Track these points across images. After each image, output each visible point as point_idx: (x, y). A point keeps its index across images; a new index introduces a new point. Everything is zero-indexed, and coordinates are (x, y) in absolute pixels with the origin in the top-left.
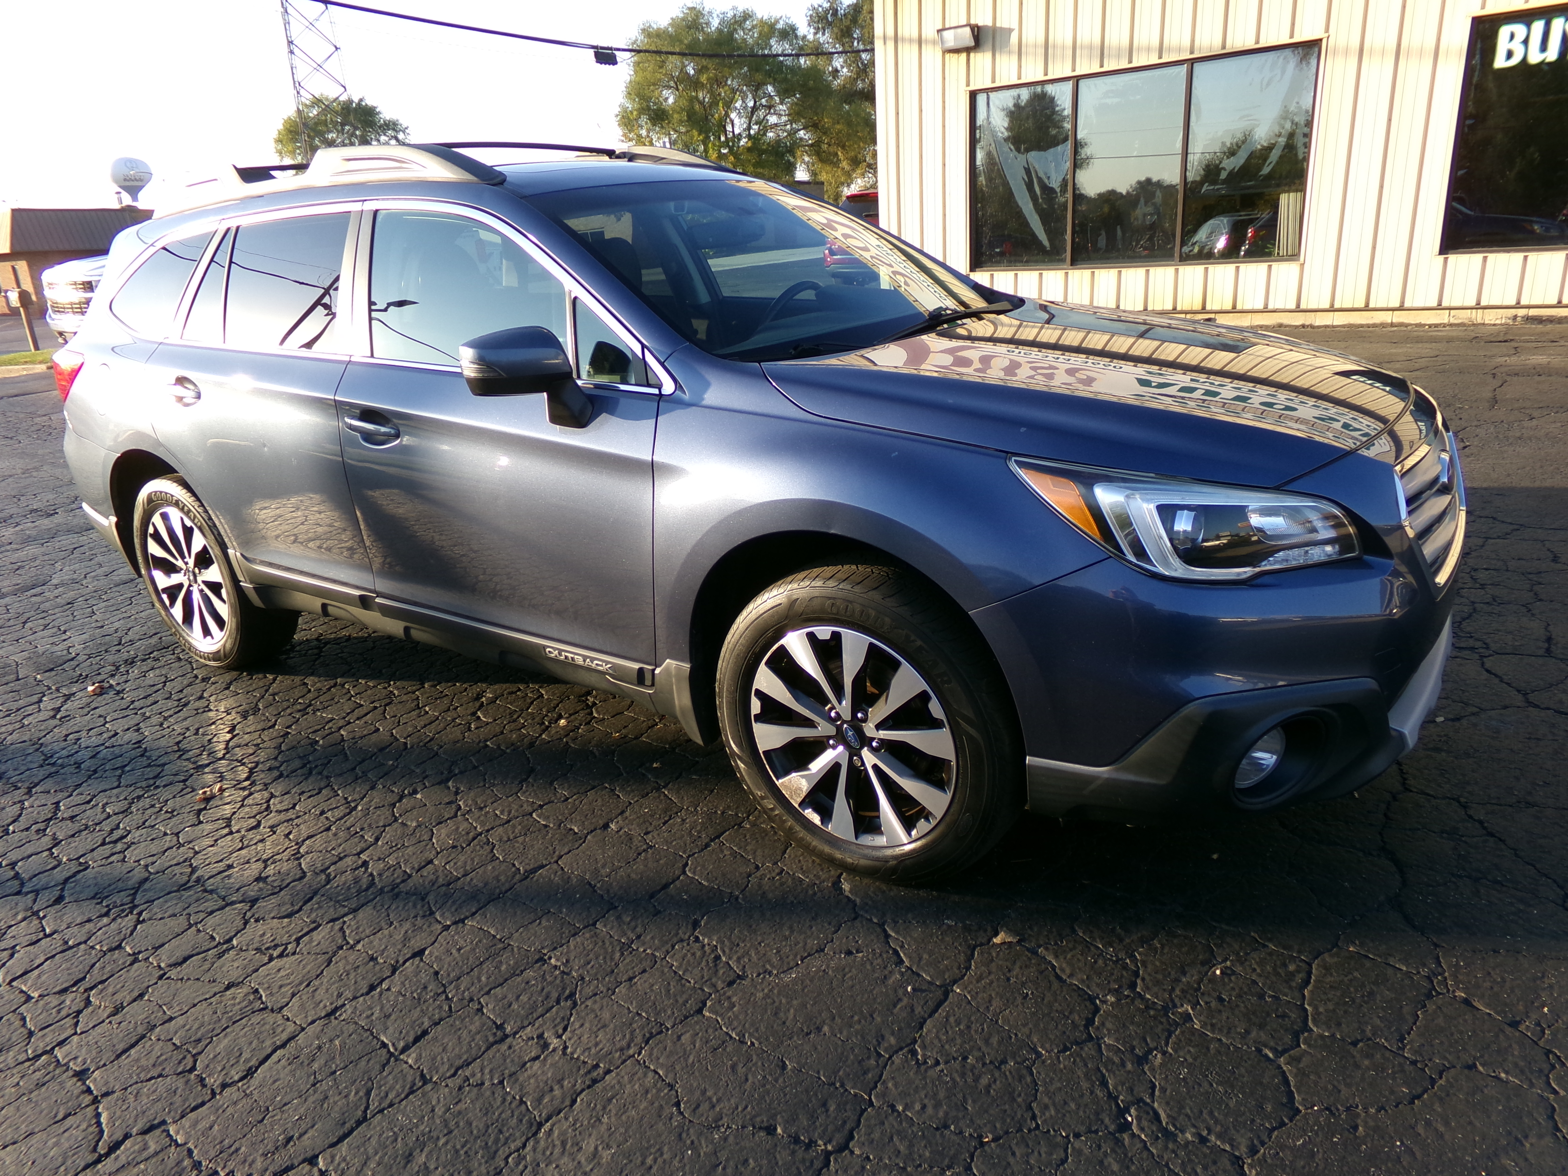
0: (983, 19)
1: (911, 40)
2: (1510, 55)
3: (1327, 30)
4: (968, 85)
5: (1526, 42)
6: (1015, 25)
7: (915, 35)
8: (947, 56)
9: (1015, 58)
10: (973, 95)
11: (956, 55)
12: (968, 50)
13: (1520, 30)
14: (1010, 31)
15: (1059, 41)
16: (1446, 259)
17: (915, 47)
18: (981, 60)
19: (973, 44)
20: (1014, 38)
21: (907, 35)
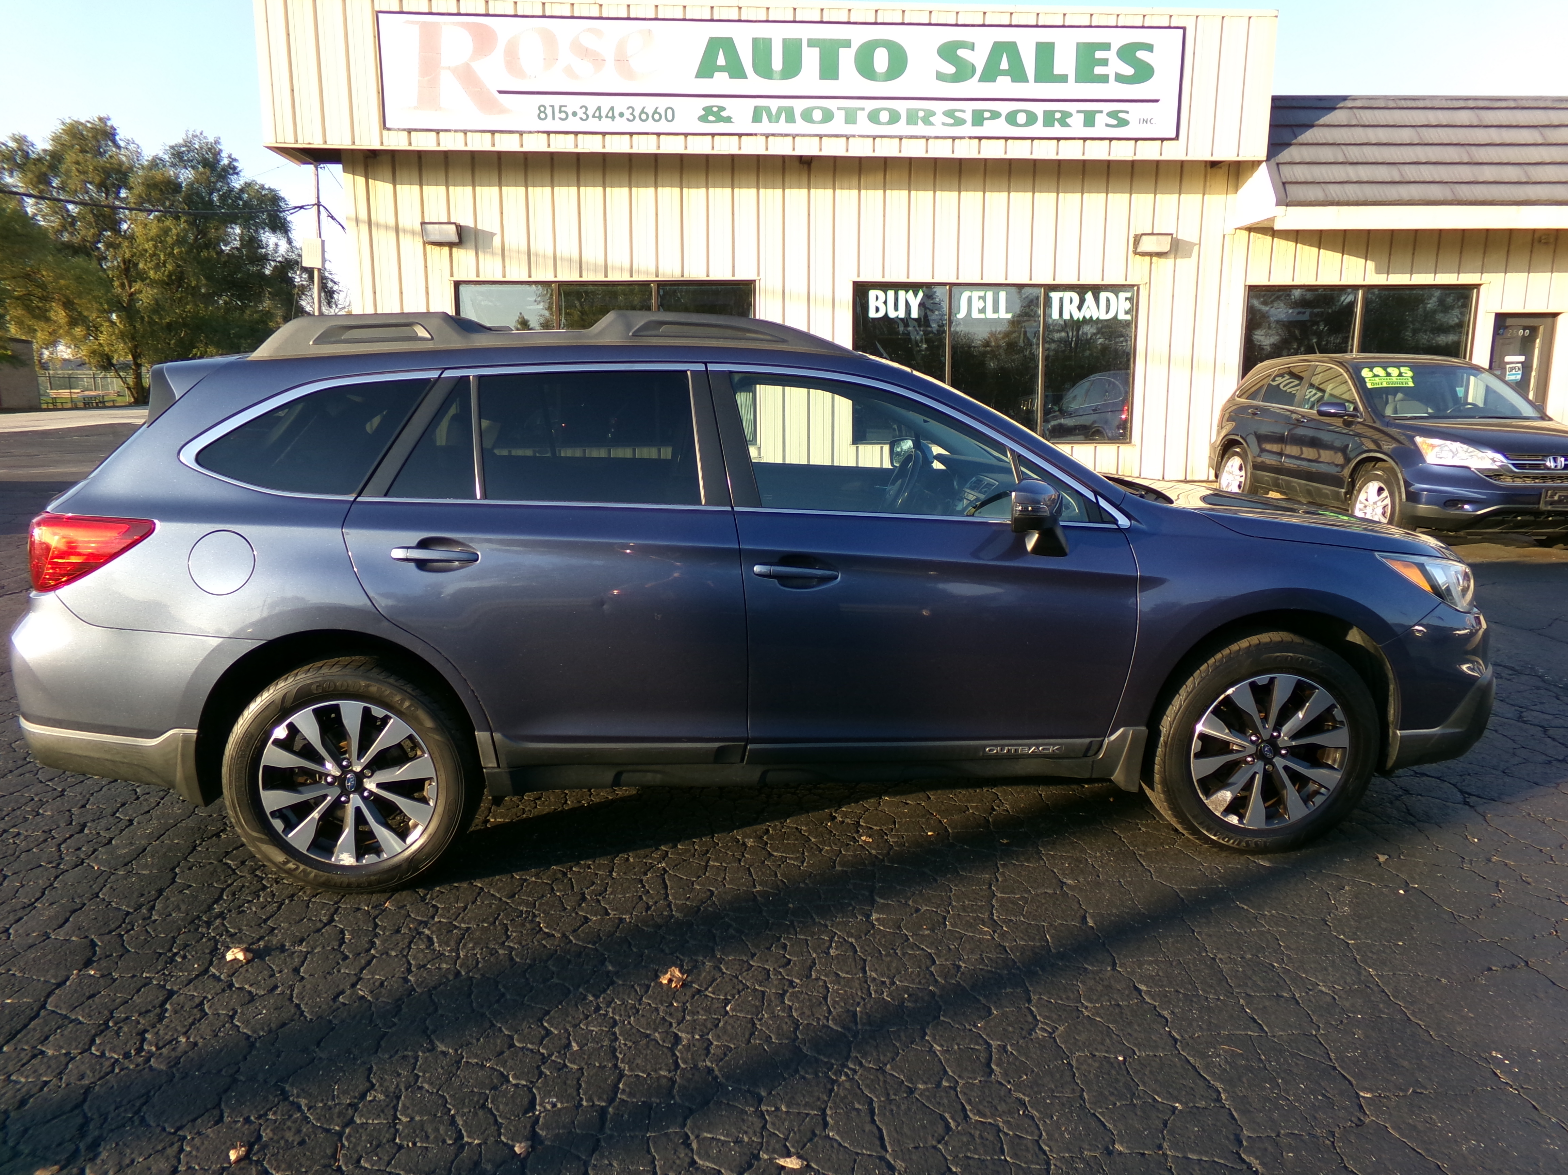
0: (466, 221)
1: (387, 227)
2: (877, 310)
3: (758, 275)
4: (452, 275)
5: (885, 303)
6: (496, 229)
7: (392, 223)
8: (428, 247)
9: (499, 259)
10: (457, 284)
11: (438, 248)
12: (451, 245)
13: (880, 293)
14: (492, 235)
15: (541, 252)
16: (857, 448)
17: (393, 234)
18: (464, 258)
19: (457, 240)
20: (497, 242)
21: (382, 221)
